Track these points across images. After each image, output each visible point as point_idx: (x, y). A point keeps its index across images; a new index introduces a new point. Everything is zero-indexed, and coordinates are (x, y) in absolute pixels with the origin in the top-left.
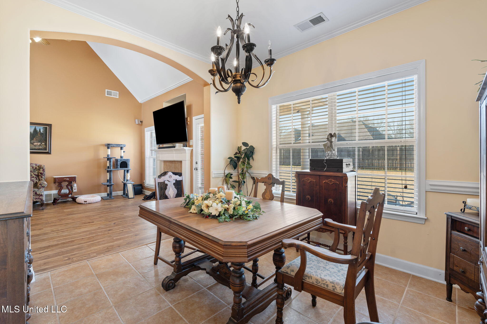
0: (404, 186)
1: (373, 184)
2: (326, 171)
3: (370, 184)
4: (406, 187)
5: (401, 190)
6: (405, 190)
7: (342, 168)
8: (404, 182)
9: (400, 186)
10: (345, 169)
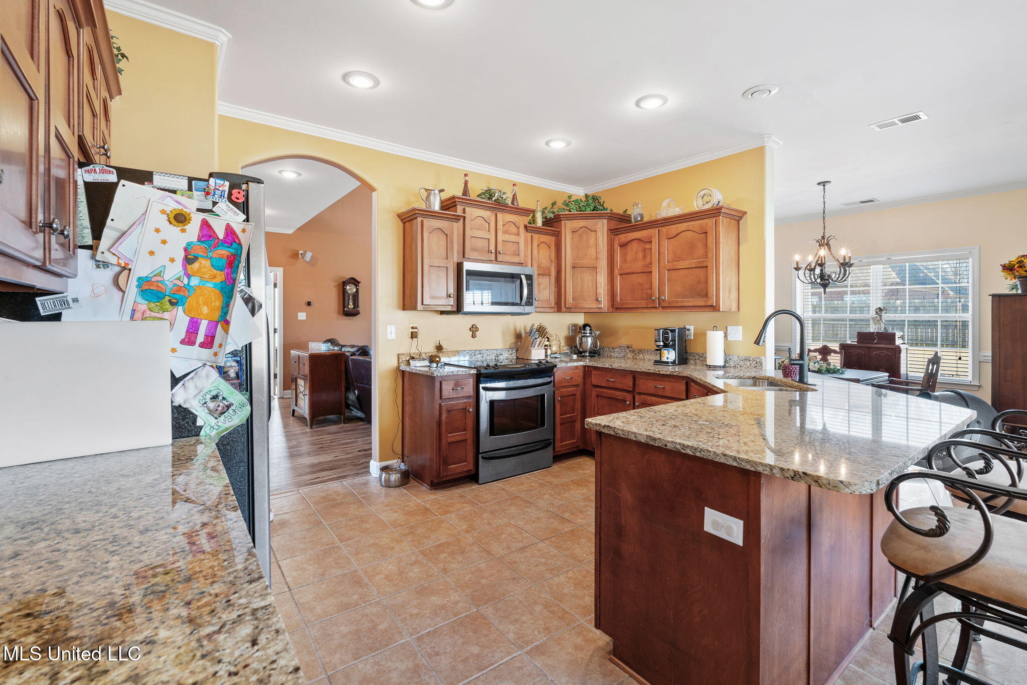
0: (958, 357)
1: (925, 356)
2: (876, 343)
3: (922, 356)
4: (960, 359)
5: (955, 362)
6: (959, 362)
7: (894, 340)
8: (958, 354)
9: (954, 358)
10: (898, 342)
